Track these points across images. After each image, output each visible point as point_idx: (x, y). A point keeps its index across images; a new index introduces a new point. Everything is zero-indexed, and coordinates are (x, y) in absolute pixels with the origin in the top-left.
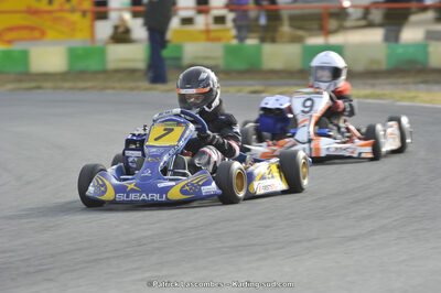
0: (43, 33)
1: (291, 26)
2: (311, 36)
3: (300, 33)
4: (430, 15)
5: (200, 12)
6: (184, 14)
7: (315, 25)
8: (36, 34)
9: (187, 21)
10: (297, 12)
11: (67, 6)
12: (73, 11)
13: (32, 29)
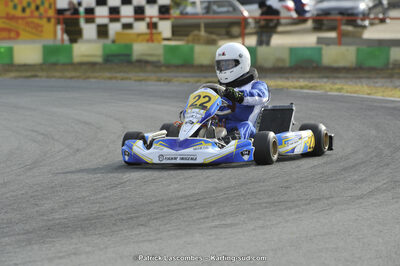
0: (18, 34)
1: (206, 31)
2: (222, 39)
3: (214, 37)
4: (309, 24)
5: (137, 19)
6: (124, 20)
7: (223, 31)
8: (13, 35)
9: (127, 26)
10: (210, 21)
11: (36, 14)
12: (41, 17)
13: (9, 30)
